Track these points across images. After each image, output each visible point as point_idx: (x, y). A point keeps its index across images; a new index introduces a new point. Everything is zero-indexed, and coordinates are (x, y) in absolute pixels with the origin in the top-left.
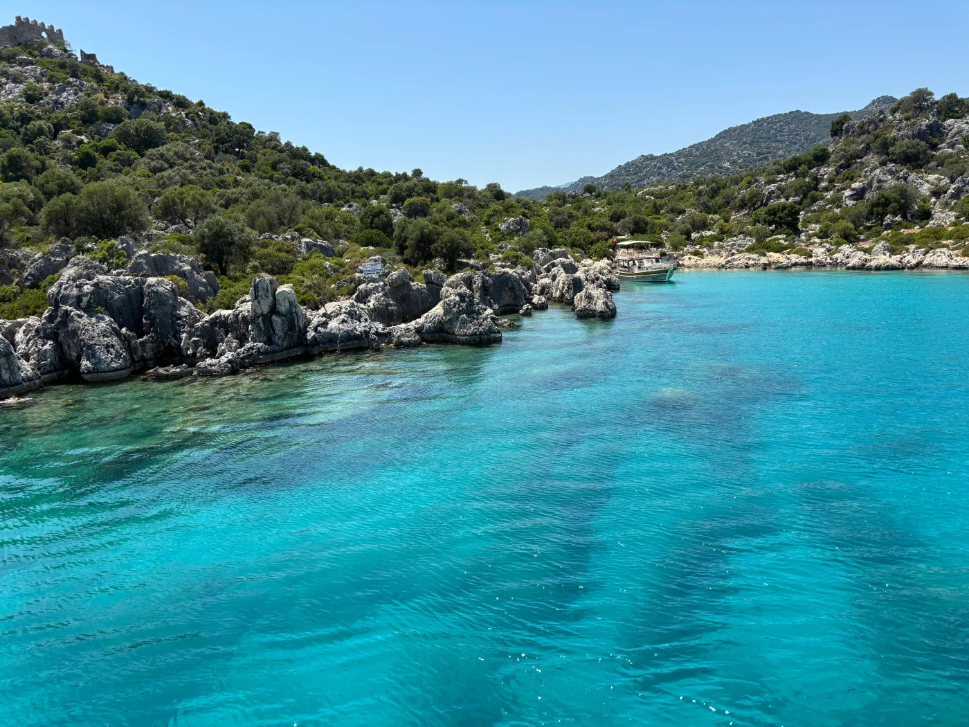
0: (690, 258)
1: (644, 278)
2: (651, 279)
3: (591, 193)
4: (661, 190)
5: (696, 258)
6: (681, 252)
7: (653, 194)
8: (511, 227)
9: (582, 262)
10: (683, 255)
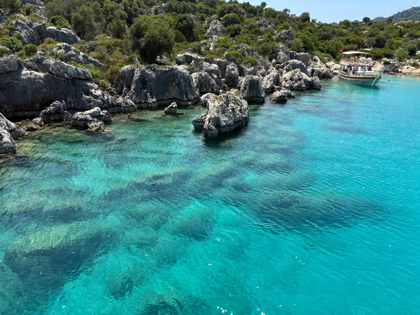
0: (408, 68)
1: (355, 81)
2: (360, 83)
3: (366, 22)
4: (409, 23)
5: (413, 68)
6: (404, 63)
7: (403, 25)
8: (282, 36)
9: (328, 64)
10: (404, 65)
